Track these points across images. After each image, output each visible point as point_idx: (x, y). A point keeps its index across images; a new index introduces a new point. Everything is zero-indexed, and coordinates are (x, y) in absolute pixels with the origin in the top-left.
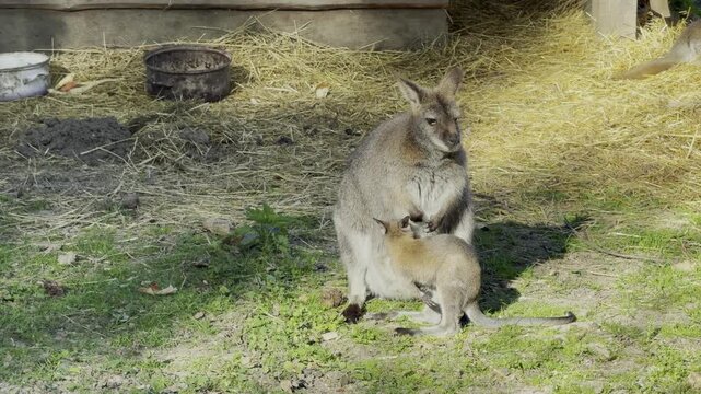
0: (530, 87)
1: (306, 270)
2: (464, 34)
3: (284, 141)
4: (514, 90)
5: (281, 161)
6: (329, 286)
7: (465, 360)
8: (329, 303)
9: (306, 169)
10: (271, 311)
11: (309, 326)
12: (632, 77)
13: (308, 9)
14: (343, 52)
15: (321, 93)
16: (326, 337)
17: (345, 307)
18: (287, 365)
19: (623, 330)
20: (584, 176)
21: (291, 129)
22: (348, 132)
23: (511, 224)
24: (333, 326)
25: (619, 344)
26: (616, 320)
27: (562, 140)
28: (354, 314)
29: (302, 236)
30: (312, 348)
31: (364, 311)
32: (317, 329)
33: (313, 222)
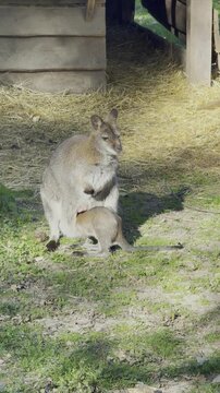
0: (153, 114)
1: (26, 221)
2: (115, 85)
3: (14, 147)
4: (143, 116)
5: (13, 158)
6: (40, 230)
7: (114, 272)
8: (39, 240)
9: (26, 164)
10: (6, 245)
11: (28, 253)
12: (209, 108)
13: (28, 72)
14: (48, 96)
15: (35, 119)
16: (37, 259)
17: (48, 242)
18: (15, 276)
19: (202, 253)
20: (182, 166)
21: (19, 140)
22: (51, 141)
23: (140, 193)
24: (41, 253)
25: (199, 260)
26: (199, 247)
27: (169, 145)
28: (53, 246)
29: (24, 202)
30: (29, 266)
31: (58, 244)
32: (32, 255)
33: (30, 193)
